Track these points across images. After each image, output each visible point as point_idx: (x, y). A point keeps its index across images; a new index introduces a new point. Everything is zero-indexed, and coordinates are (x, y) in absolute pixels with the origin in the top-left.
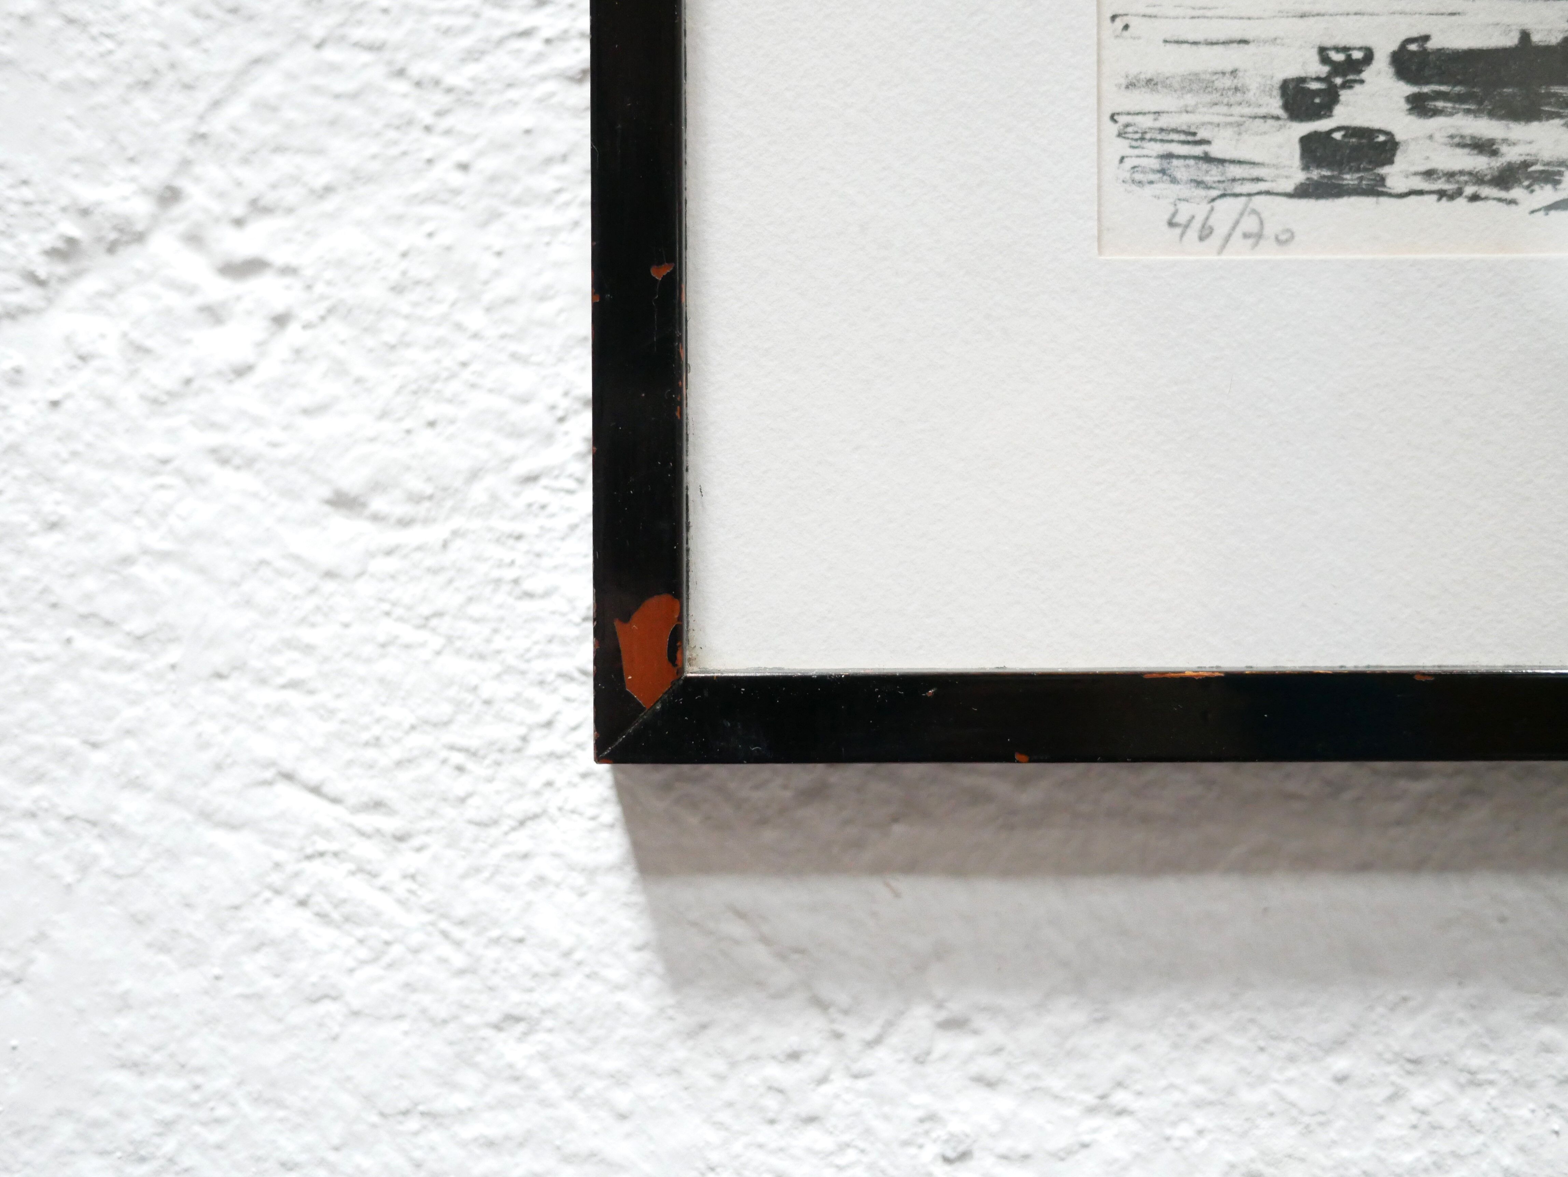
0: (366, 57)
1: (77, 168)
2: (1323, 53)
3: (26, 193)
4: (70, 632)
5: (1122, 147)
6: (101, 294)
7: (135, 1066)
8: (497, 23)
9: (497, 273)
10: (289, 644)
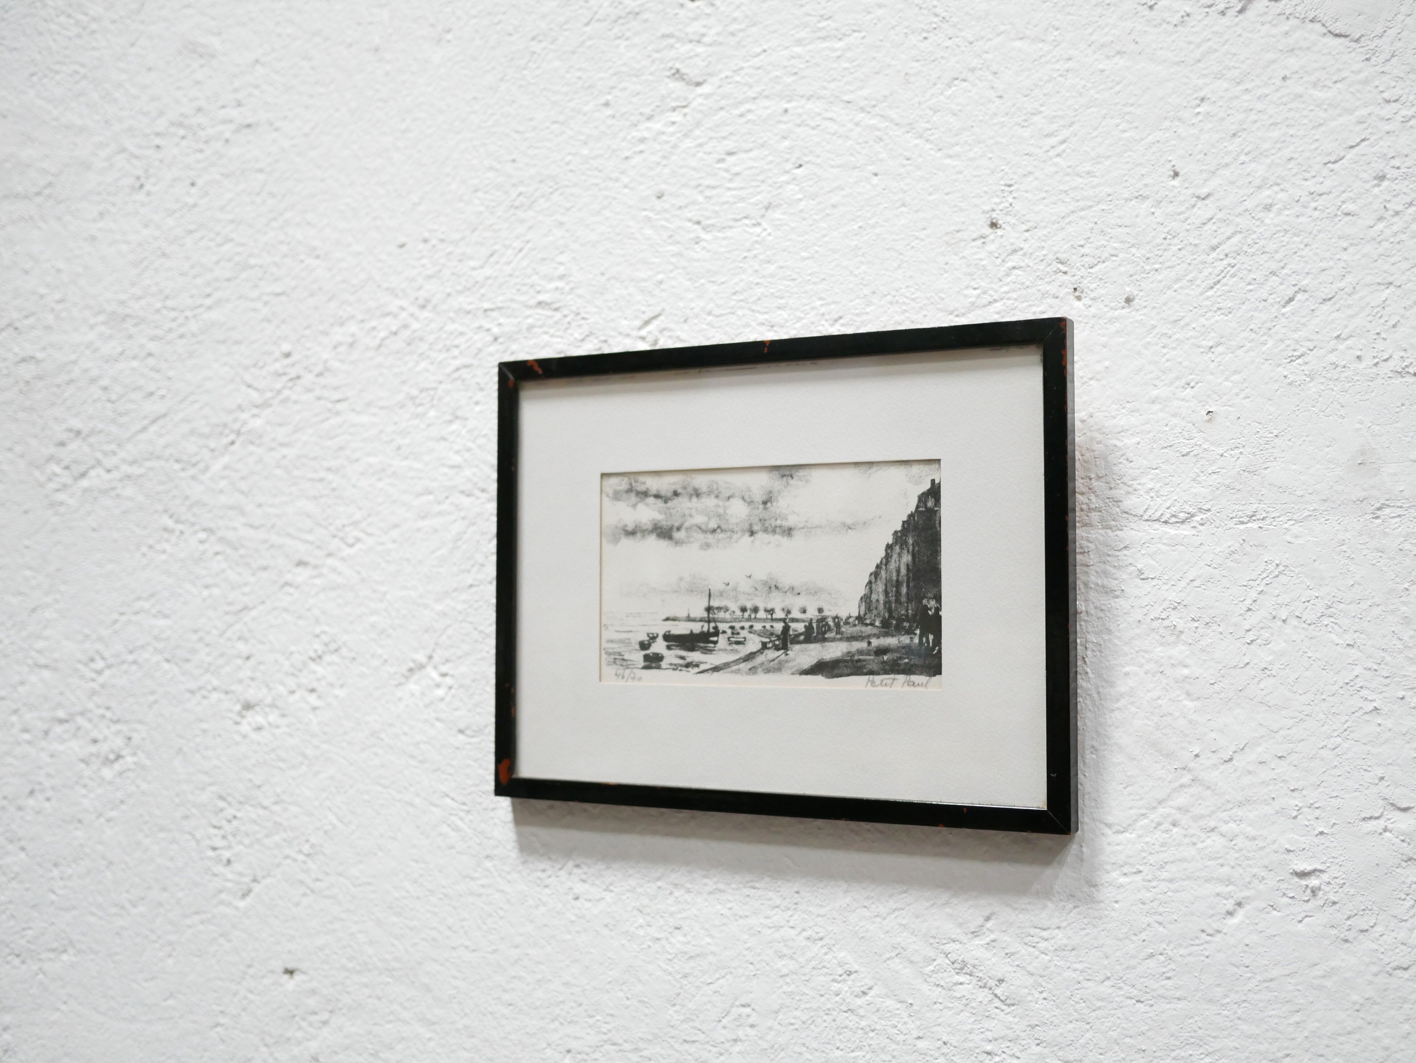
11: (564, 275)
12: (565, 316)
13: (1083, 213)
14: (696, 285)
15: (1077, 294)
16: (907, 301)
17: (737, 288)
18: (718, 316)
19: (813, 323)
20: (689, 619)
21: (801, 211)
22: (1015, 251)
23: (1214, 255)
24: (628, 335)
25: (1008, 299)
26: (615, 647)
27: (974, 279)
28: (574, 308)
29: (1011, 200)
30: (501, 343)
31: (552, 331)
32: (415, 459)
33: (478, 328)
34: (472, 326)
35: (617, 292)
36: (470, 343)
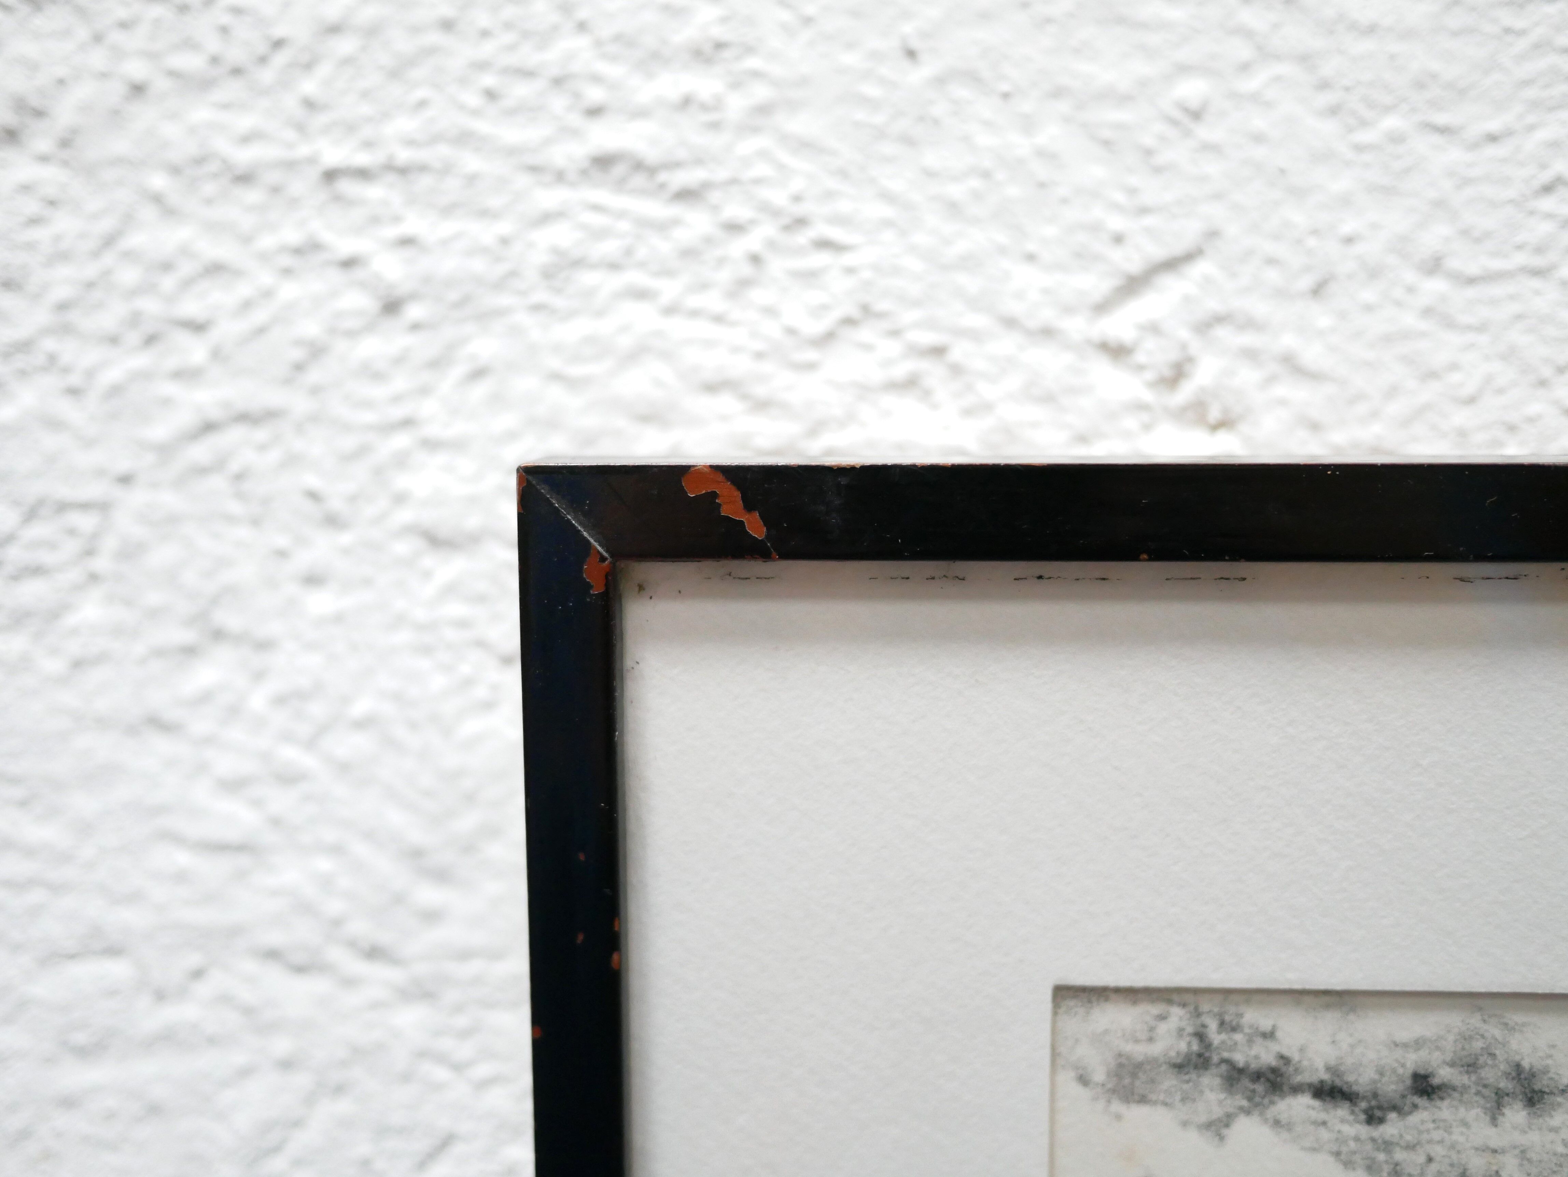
11: (720, 46)
12: (734, 228)
14: (1365, 136)
18: (1471, 281)
24: (1047, 333)
28: (779, 197)
30: (416, 327)
31: (670, 290)
32: (23, 804)
33: (298, 251)
34: (267, 242)
35: (984, 139)
36: (260, 316)
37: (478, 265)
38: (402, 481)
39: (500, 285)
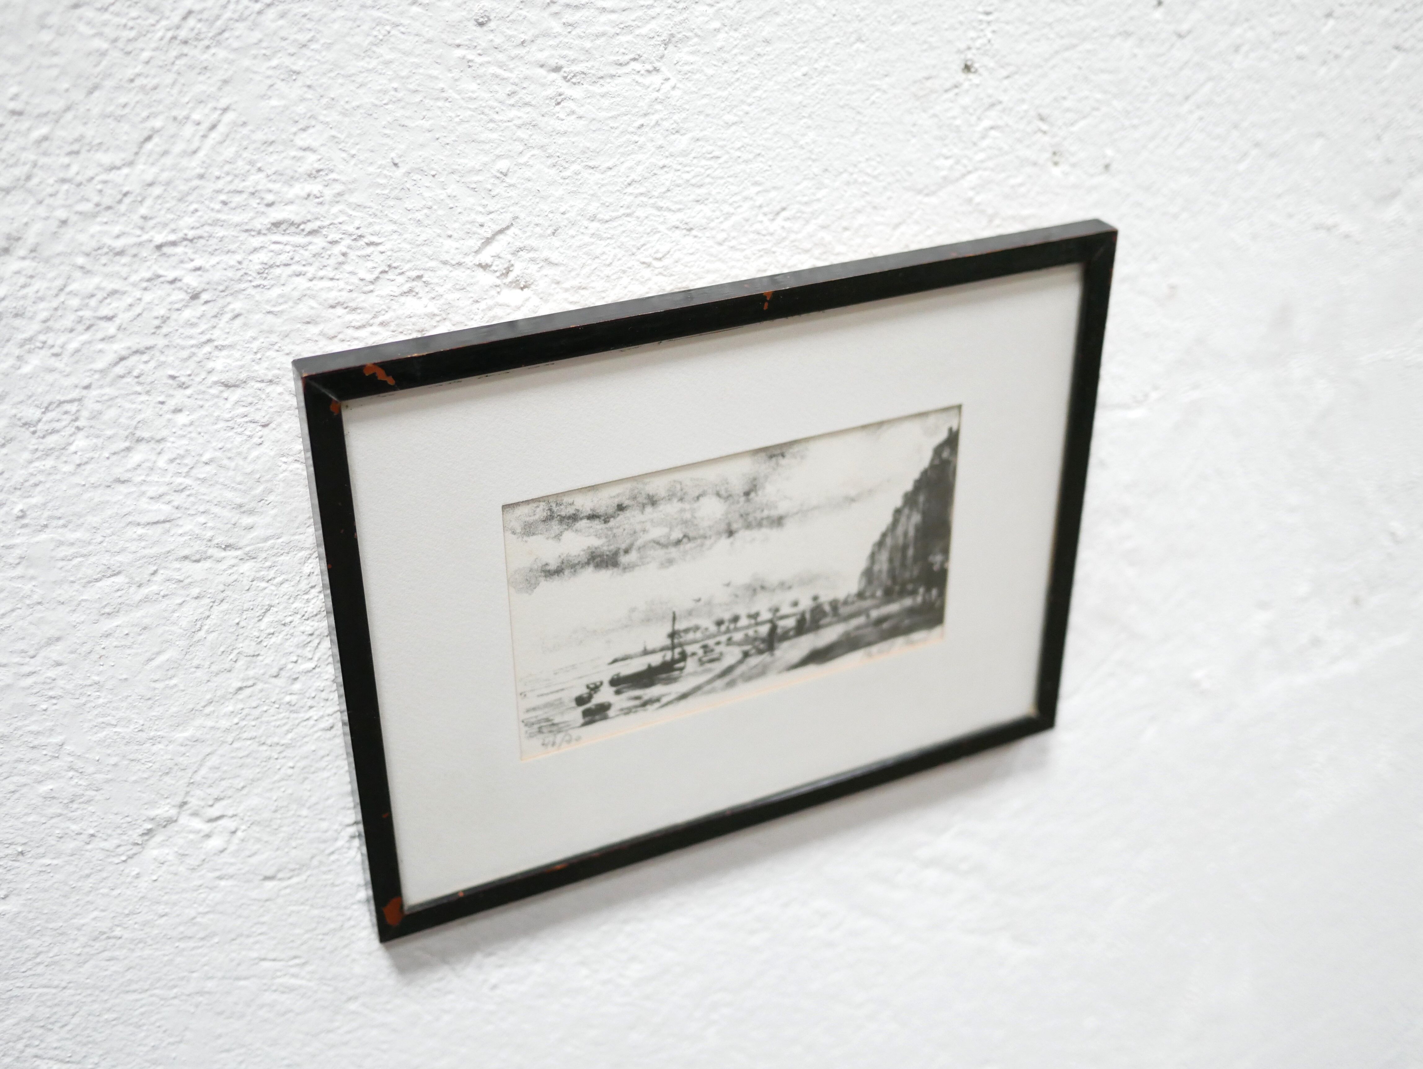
0: (249, 742)
1: (146, 807)
2: (588, 687)
3: (129, 819)
4: (177, 944)
5: (527, 728)
6: (164, 841)
7: (228, 1051)
8: (296, 719)
9: (310, 796)
10: (256, 924)
11: (318, 171)
12: (333, 243)
13: (1067, 54)
14: (565, 174)
15: (1056, 159)
16: (868, 179)
17: (634, 176)
18: (607, 221)
19: (747, 220)
20: (646, 652)
21: (720, 49)
22: (993, 105)
23: (1187, 107)
24: (459, 264)
25: (985, 169)
26: (541, 714)
27: (946, 145)
28: (351, 229)
29: (990, 35)
30: (206, 302)
31: (311, 271)
32: (64, 526)
33: (149, 280)
34: (134, 278)
35: (427, 194)
36: (138, 310)
37: (230, 274)
38: (210, 365)
39: (240, 280)
